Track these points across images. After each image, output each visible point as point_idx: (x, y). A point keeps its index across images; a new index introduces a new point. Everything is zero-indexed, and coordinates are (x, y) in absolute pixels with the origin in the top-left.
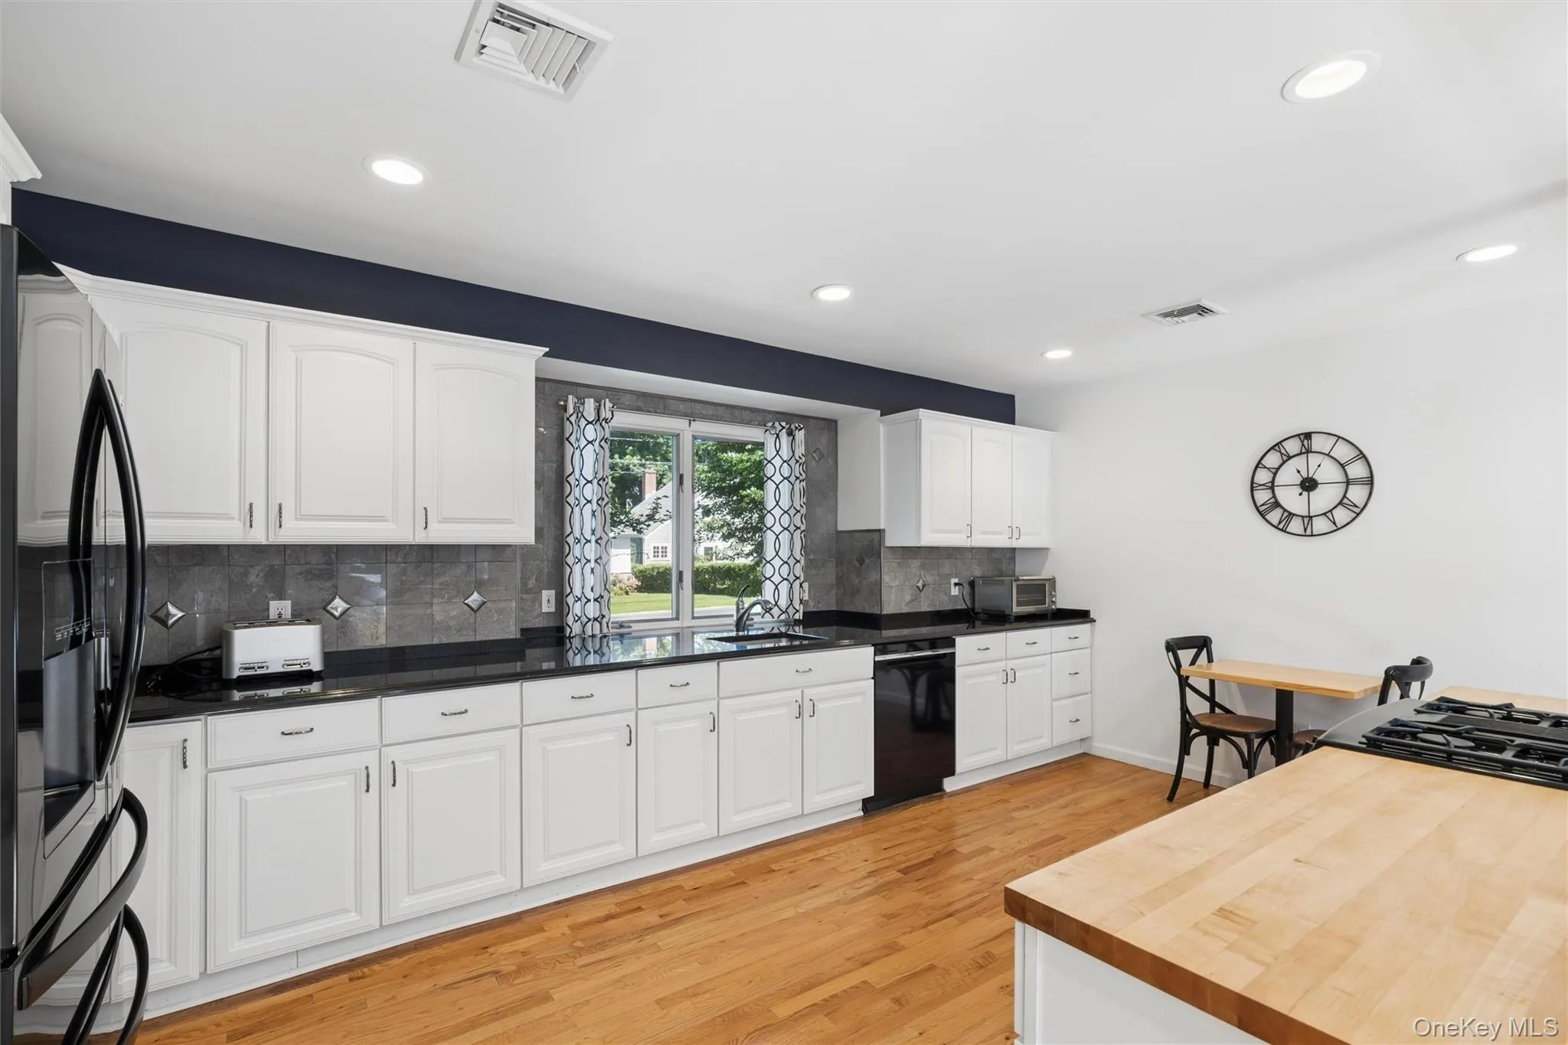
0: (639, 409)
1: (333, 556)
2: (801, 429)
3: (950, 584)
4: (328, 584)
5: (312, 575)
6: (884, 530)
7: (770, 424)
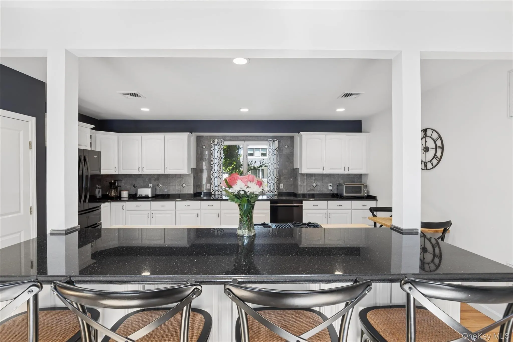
0: (231, 140)
1: (159, 176)
2: (277, 140)
3: (328, 185)
4: (158, 181)
5: (155, 180)
6: (299, 169)
7: (268, 140)
